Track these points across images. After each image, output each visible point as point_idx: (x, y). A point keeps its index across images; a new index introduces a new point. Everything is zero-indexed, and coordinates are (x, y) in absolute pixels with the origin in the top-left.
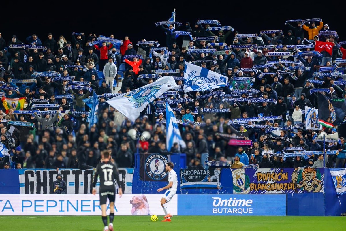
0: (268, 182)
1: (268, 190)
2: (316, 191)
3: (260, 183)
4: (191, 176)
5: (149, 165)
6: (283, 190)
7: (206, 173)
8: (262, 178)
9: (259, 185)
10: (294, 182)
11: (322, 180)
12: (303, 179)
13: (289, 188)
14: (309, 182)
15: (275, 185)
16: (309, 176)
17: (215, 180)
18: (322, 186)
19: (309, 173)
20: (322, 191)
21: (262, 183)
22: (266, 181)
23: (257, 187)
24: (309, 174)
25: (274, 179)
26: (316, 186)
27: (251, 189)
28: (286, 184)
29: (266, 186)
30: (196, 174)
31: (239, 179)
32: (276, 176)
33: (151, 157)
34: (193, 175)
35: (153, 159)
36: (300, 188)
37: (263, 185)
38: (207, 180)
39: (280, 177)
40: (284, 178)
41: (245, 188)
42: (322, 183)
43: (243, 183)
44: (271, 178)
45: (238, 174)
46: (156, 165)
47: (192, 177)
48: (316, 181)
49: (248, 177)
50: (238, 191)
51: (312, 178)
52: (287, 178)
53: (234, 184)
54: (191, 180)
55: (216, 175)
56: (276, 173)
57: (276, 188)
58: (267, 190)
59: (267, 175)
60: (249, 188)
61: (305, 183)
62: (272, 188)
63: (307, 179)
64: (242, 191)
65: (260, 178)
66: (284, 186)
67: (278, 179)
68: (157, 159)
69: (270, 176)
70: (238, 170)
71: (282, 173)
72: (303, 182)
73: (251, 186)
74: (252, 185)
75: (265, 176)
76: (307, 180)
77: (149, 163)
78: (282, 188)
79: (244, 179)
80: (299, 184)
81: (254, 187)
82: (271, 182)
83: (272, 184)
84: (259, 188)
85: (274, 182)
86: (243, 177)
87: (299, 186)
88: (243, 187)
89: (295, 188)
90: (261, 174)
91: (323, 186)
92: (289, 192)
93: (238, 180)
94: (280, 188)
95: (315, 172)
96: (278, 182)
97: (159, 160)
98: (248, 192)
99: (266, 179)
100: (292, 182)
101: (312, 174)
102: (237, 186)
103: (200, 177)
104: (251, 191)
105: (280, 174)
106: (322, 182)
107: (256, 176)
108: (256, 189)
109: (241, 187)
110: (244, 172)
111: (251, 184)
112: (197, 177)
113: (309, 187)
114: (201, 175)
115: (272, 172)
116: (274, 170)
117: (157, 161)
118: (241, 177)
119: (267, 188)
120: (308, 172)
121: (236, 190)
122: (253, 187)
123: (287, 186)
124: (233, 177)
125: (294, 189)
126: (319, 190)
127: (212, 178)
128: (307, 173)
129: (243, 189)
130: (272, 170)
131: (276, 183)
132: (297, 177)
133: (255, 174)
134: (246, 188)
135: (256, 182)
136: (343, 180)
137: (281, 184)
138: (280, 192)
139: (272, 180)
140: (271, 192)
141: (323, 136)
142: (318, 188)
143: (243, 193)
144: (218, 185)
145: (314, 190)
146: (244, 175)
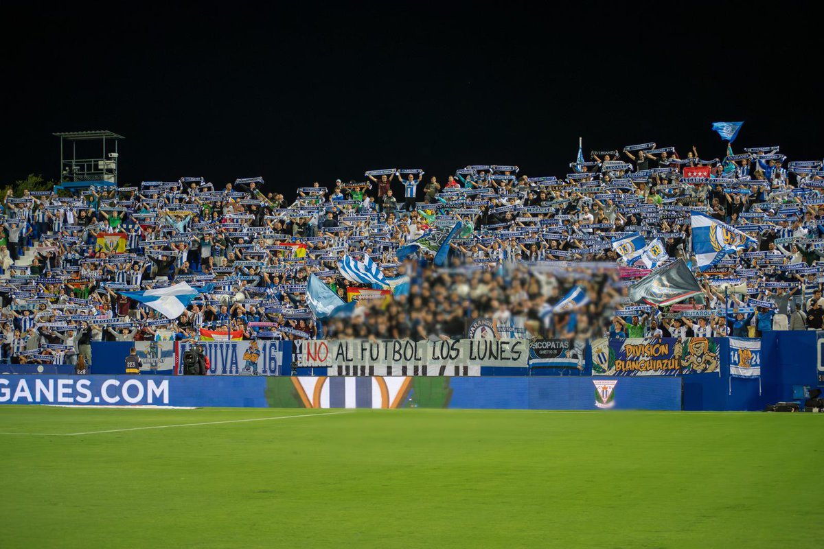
0: (641, 358)
1: (641, 370)
3: (629, 360)
4: (543, 349)
6: (661, 371)
7: (563, 346)
8: (632, 352)
9: (628, 362)
10: (677, 357)
11: (717, 354)
12: (689, 353)
13: (670, 368)
14: (698, 357)
15: (650, 363)
17: (575, 356)
21: (632, 360)
22: (638, 358)
23: (625, 367)
24: (698, 346)
25: (649, 354)
26: (708, 362)
27: (617, 370)
28: (666, 361)
29: (637, 364)
30: (550, 347)
31: (601, 354)
32: (651, 349)
33: (475, 325)
34: (546, 349)
35: (478, 327)
36: (685, 367)
37: (633, 363)
38: (564, 356)
39: (657, 350)
40: (663, 352)
41: (608, 367)
43: (605, 361)
44: (645, 352)
45: (600, 347)
46: (483, 335)
47: (544, 352)
49: (614, 351)
50: (598, 371)
51: (702, 352)
52: (667, 352)
53: (594, 362)
54: (543, 356)
55: (577, 349)
57: (651, 367)
58: (639, 370)
59: (640, 348)
60: (614, 368)
61: (693, 359)
62: (646, 368)
63: (695, 352)
64: (604, 371)
65: (629, 352)
66: (663, 364)
67: (654, 353)
68: (484, 327)
69: (643, 350)
70: (600, 342)
72: (689, 358)
73: (617, 364)
74: (619, 364)
75: (637, 349)
77: (473, 334)
79: (608, 353)
80: (684, 360)
81: (621, 365)
82: (645, 358)
83: (645, 361)
84: (627, 367)
85: (648, 359)
86: (606, 351)
87: (684, 363)
88: (605, 366)
90: (631, 347)
91: (719, 363)
92: (671, 372)
93: (599, 356)
94: (658, 366)
96: (654, 358)
97: (486, 328)
98: (613, 373)
99: (638, 355)
100: (674, 357)
101: (703, 345)
102: (598, 364)
103: (555, 352)
105: (657, 346)
107: (624, 350)
108: (624, 369)
109: (603, 366)
110: (607, 343)
111: (617, 362)
112: (551, 352)
114: (556, 349)
115: (646, 343)
118: (604, 350)
119: (639, 368)
121: (595, 370)
122: (619, 366)
123: (667, 364)
124: (593, 351)
125: (677, 368)
127: (571, 353)
128: (696, 344)
129: (606, 369)
131: (652, 359)
132: (681, 350)
133: (623, 348)
134: (610, 368)
135: (624, 359)
136: (753, 358)
137: (658, 361)
138: (658, 373)
139: (646, 354)
140: (644, 373)
141: (724, 288)
142: (711, 365)
143: (605, 374)
144: (580, 364)
145: (706, 369)
146: (607, 349)
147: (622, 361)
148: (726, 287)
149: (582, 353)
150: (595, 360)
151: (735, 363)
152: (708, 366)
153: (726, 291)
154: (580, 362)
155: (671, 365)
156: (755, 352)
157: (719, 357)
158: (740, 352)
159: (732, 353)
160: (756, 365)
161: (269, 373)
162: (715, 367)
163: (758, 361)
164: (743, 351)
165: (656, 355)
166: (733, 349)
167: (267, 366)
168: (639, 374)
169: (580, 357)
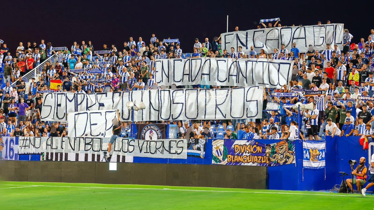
0: (244, 154)
1: (244, 162)
2: (289, 163)
3: (237, 155)
5: (144, 136)
6: (257, 163)
7: (191, 142)
8: (239, 150)
11: (293, 151)
12: (276, 153)
13: (263, 162)
14: (282, 154)
15: (250, 157)
16: (281, 149)
17: (199, 149)
18: (294, 157)
19: (282, 146)
20: (294, 162)
21: (238, 155)
22: (243, 153)
23: (234, 159)
25: (249, 152)
26: (288, 158)
27: (229, 161)
28: (260, 157)
29: (241, 157)
31: (218, 150)
32: (251, 148)
33: (146, 129)
35: (147, 130)
36: (273, 162)
37: (239, 157)
39: (255, 149)
40: (258, 151)
42: (294, 154)
43: (221, 155)
44: (247, 150)
45: (218, 145)
46: (150, 135)
48: (288, 152)
49: (227, 149)
50: (216, 161)
51: (284, 151)
52: (261, 151)
53: (214, 155)
56: (252, 145)
57: (251, 160)
58: (242, 162)
59: (244, 147)
60: (226, 160)
61: (278, 156)
62: (247, 161)
64: (220, 161)
65: (237, 150)
66: (258, 159)
67: (253, 151)
68: (151, 130)
69: (246, 148)
70: (218, 141)
71: (257, 146)
72: (276, 156)
73: (228, 157)
74: (229, 157)
75: (242, 148)
76: (280, 153)
77: (145, 134)
78: (256, 161)
79: (223, 150)
80: (272, 157)
81: (231, 158)
82: (247, 154)
83: (247, 156)
84: (235, 160)
85: (249, 155)
86: (222, 148)
87: (272, 159)
88: (221, 158)
89: (268, 162)
90: (238, 146)
92: (263, 165)
93: (217, 151)
94: (255, 161)
95: (287, 144)
96: (253, 154)
97: (153, 131)
98: (226, 163)
99: (243, 151)
100: (266, 155)
101: (284, 146)
102: (216, 156)
104: (228, 162)
105: (255, 146)
106: (293, 152)
107: (233, 148)
108: (233, 161)
109: (219, 158)
110: (223, 143)
111: (228, 156)
113: (281, 159)
115: (248, 144)
116: (250, 142)
117: (151, 132)
118: (220, 147)
119: (243, 161)
120: (280, 145)
121: (214, 160)
123: (261, 159)
124: (213, 147)
126: (291, 162)
127: (196, 146)
128: (280, 147)
129: (221, 160)
130: (248, 142)
131: (251, 155)
132: (270, 151)
133: (233, 146)
134: (224, 159)
135: (233, 155)
136: (320, 155)
137: (255, 157)
138: (255, 165)
139: (247, 152)
140: (246, 164)
141: (298, 106)
142: (290, 159)
143: (220, 163)
144: (202, 154)
145: (286, 162)
146: (223, 147)
147: (232, 155)
148: (299, 105)
149: (203, 147)
150: (214, 153)
151: (307, 159)
152: (287, 160)
153: (299, 108)
154: (202, 153)
155: (264, 160)
156: (322, 151)
157: (295, 153)
158: (311, 151)
159: (305, 152)
160: (322, 159)
161: (9, 159)
162: (292, 160)
163: (324, 156)
164: (312, 150)
165: (254, 152)
166: (305, 149)
167: (8, 154)
168: (243, 164)
169: (202, 149)
